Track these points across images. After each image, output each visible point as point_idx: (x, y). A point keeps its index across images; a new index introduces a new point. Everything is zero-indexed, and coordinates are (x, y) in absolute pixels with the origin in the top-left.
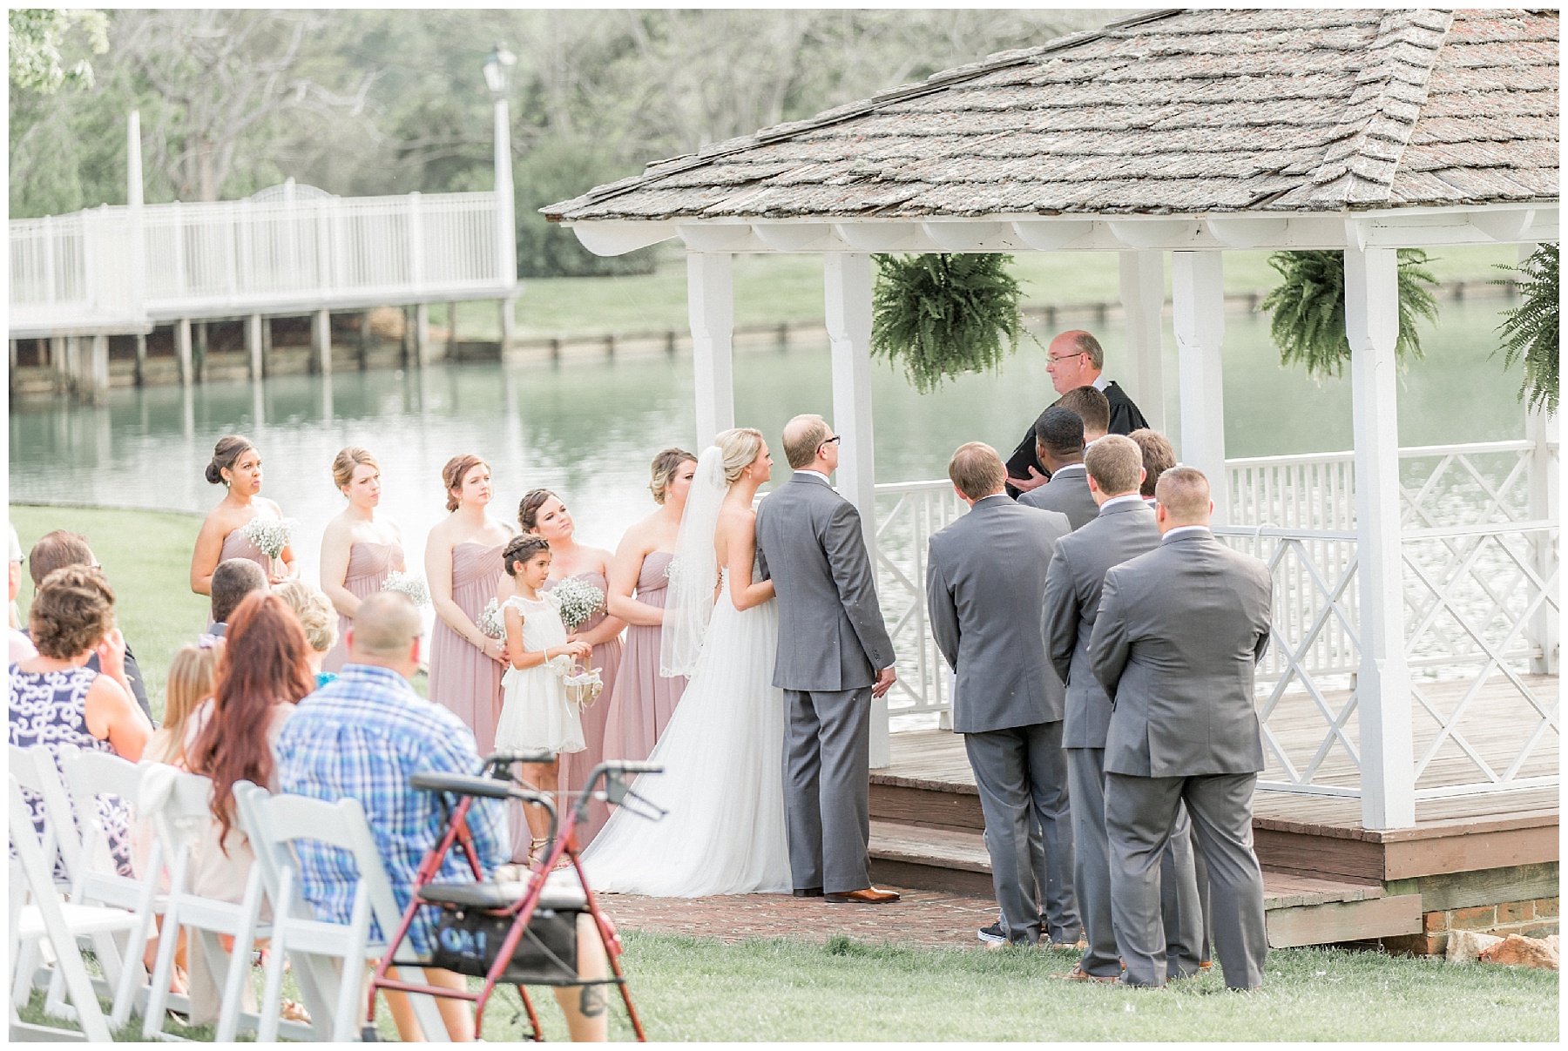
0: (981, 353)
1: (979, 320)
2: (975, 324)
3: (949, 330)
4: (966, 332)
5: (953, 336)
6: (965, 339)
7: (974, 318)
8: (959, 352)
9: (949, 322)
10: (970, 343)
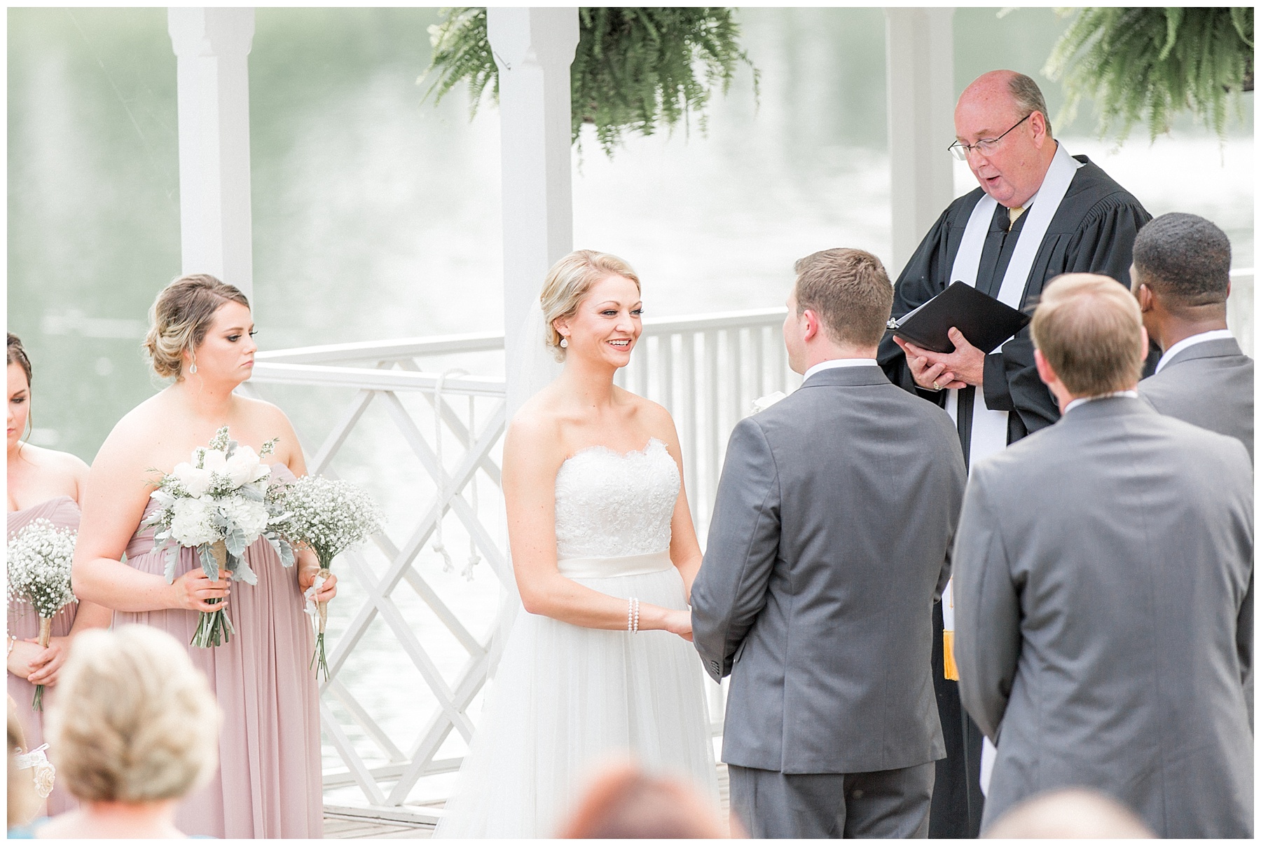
0: (659, 97)
1: (653, 32)
2: (645, 38)
3: (597, 49)
4: (630, 54)
5: (607, 62)
6: (630, 66)
7: (645, 28)
8: (619, 94)
9: (598, 34)
10: (637, 77)
